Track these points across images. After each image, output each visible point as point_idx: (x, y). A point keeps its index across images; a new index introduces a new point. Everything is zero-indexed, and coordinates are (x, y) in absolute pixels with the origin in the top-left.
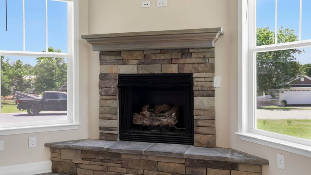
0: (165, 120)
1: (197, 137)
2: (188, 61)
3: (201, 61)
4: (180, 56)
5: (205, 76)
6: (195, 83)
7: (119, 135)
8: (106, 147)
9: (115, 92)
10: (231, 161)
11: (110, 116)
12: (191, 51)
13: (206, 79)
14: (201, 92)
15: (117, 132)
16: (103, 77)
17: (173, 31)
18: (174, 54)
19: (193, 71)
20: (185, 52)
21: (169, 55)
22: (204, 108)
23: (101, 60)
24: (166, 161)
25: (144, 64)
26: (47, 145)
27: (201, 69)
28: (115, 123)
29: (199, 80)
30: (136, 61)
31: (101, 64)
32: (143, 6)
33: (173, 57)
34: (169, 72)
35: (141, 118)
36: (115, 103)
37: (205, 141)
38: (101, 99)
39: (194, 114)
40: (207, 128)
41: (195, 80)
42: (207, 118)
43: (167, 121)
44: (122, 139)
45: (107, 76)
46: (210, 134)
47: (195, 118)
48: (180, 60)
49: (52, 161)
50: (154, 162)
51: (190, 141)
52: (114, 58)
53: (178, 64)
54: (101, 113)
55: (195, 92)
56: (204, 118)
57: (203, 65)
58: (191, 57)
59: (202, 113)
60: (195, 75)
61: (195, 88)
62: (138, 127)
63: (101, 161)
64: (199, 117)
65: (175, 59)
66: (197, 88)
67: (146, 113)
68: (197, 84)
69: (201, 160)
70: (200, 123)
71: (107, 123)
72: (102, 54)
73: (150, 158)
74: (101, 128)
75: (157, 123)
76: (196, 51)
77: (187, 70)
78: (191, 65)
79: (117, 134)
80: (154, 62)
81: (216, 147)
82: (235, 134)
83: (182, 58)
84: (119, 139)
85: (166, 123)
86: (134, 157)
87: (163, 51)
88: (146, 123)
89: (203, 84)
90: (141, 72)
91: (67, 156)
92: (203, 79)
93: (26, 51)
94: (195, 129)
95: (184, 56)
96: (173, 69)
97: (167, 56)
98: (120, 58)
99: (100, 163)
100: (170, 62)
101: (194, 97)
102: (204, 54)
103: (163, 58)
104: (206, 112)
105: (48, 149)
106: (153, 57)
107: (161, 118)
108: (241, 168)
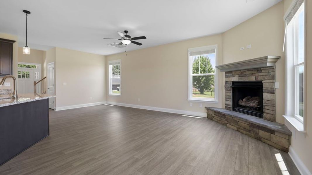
0: (252, 104)
1: (265, 115)
2: (260, 74)
3: (266, 74)
4: (256, 72)
5: (268, 82)
6: (264, 86)
7: (232, 108)
8: (221, 111)
9: (230, 89)
10: (270, 128)
11: (228, 99)
12: (262, 69)
13: (270, 84)
14: (267, 91)
15: (231, 107)
16: (226, 83)
17: (246, 61)
18: (253, 71)
19: (263, 79)
20: (259, 70)
21: (251, 72)
22: (268, 99)
23: (226, 75)
24: (241, 122)
25: (241, 77)
26: (205, 107)
27: (267, 79)
28: (230, 103)
29: (266, 84)
30: (238, 75)
31: (226, 77)
32: (241, 49)
33: (253, 73)
34: (251, 80)
35: (242, 102)
36: (231, 94)
37: (268, 118)
38: (226, 92)
39: (263, 102)
40: (270, 111)
41: (264, 84)
42: (270, 105)
43: (253, 105)
44: (233, 110)
45: (228, 82)
46: (271, 114)
47: (264, 104)
48: (256, 74)
49: (207, 114)
50: (237, 121)
51: (261, 116)
52: (229, 74)
53: (256, 76)
54: (226, 98)
55: (264, 91)
56: (268, 105)
57: (268, 76)
58: (261, 72)
59: (267, 102)
60: (263, 82)
61: (263, 88)
62: (241, 106)
63: (220, 116)
64: (265, 104)
65: (254, 73)
66: (265, 89)
67: (244, 100)
68: (265, 86)
69: (256, 125)
70: (266, 107)
71: (228, 103)
72: (226, 73)
73: (235, 119)
74: (226, 104)
75: (248, 105)
76: (264, 68)
77: (259, 79)
78: (261, 76)
79: (231, 108)
80: (245, 75)
81: (276, 122)
82: (283, 116)
83: (257, 73)
84: (232, 110)
85: (252, 106)
86: (229, 117)
87: (249, 70)
88: (243, 104)
89: (268, 86)
90: (240, 80)
91: (211, 113)
92: (268, 84)
93: (208, 73)
94: (264, 110)
95: (258, 72)
96: (253, 79)
97: (250, 72)
98: (232, 74)
99: (219, 117)
100: (251, 75)
101: (263, 94)
102: (268, 70)
103: (248, 73)
104: (270, 102)
105: (206, 109)
106: (244, 73)
107: (250, 103)
108: (276, 133)
